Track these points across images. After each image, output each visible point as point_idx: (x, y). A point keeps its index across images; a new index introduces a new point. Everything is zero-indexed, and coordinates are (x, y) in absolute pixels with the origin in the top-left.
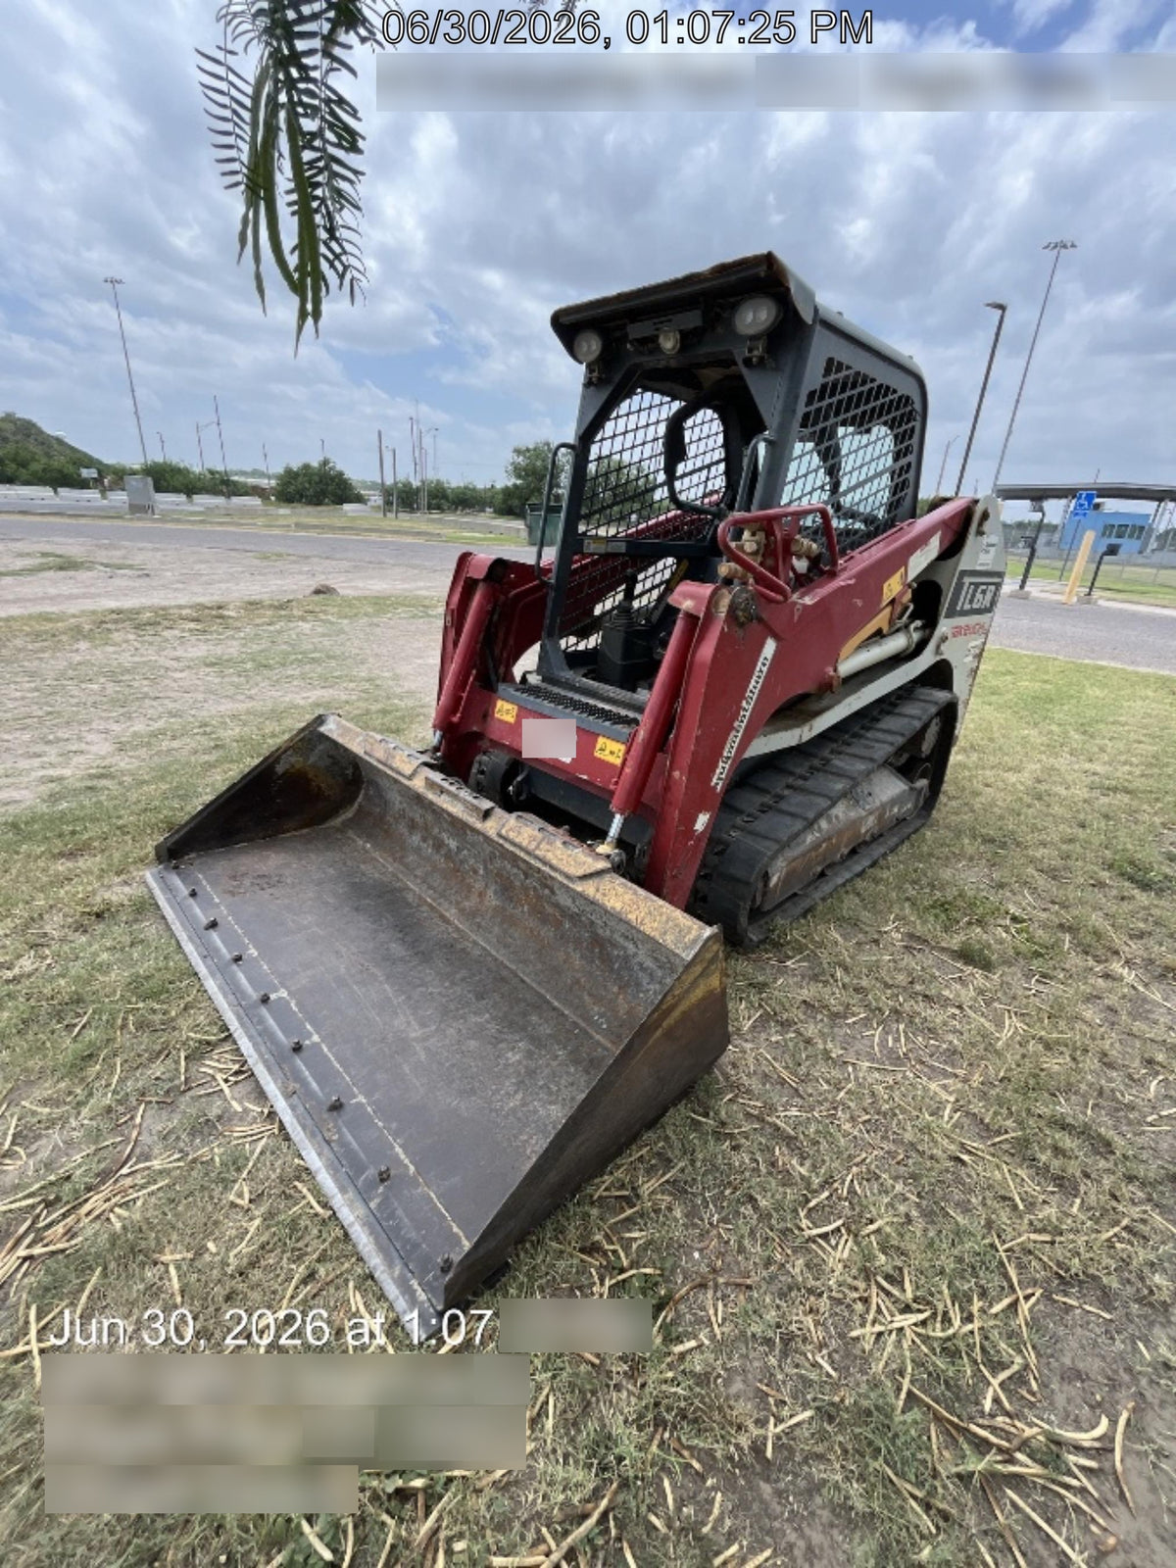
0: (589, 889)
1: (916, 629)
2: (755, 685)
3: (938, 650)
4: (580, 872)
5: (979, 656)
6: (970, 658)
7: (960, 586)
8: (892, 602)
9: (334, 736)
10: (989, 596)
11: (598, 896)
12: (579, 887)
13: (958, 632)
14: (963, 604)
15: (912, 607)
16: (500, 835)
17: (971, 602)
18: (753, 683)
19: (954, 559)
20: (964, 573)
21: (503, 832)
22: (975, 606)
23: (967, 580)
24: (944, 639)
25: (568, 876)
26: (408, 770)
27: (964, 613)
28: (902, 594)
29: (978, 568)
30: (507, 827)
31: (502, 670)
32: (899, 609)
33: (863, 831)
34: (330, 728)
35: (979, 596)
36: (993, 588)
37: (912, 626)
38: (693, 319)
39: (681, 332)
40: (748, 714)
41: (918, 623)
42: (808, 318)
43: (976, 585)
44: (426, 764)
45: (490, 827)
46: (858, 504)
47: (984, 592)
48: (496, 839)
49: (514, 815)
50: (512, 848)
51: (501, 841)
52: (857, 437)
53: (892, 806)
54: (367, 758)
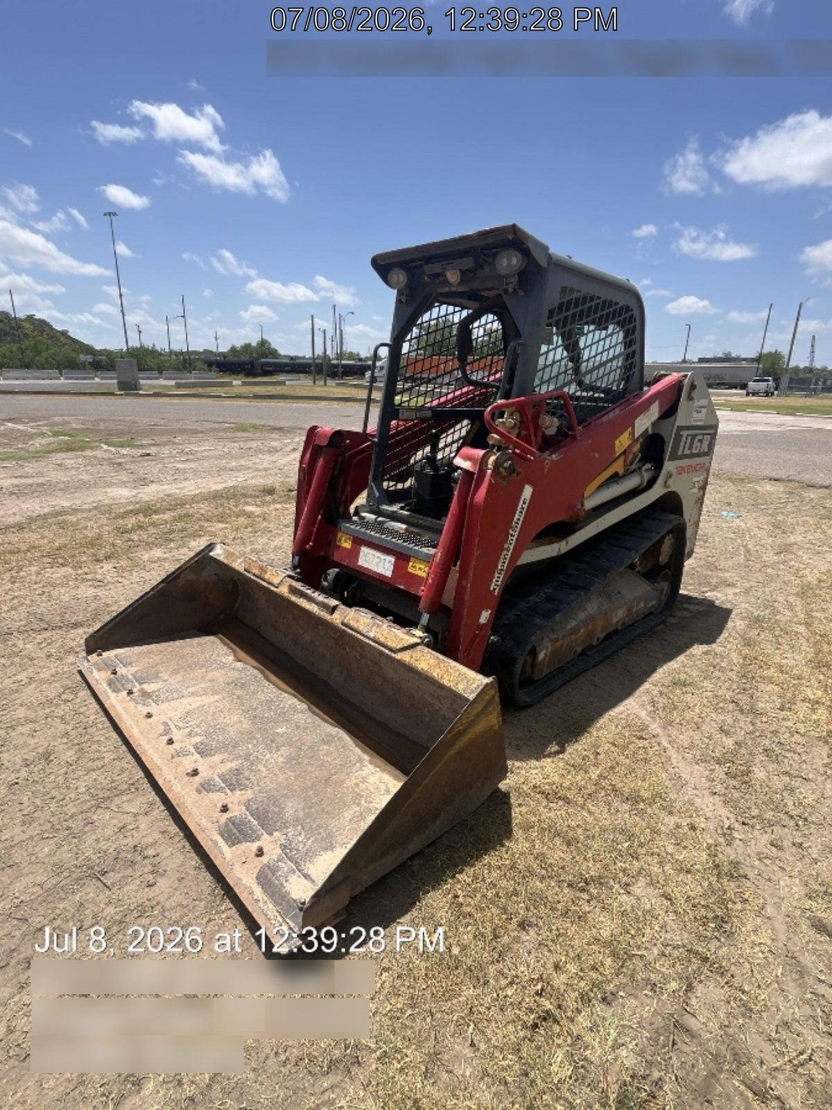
0: (405, 657)
1: (646, 470)
2: (519, 517)
3: (665, 485)
4: (399, 646)
5: (703, 488)
6: (695, 490)
7: (678, 437)
8: (624, 452)
9: (222, 558)
10: (706, 443)
11: (412, 661)
12: (398, 656)
13: (680, 471)
14: (683, 449)
15: (640, 455)
16: (343, 624)
17: (690, 448)
18: (517, 516)
19: (673, 418)
20: (680, 428)
21: (346, 621)
22: (694, 451)
23: (685, 433)
24: (670, 476)
25: (391, 650)
26: (276, 581)
27: (686, 456)
28: (631, 446)
29: (693, 423)
30: (348, 618)
31: (341, 509)
32: (631, 457)
33: (614, 620)
34: (218, 553)
35: (696, 443)
36: (709, 437)
37: (644, 468)
38: (468, 263)
39: (460, 270)
40: (514, 538)
41: (648, 466)
42: (544, 263)
43: (694, 436)
44: (290, 576)
45: (336, 618)
46: (595, 381)
47: (700, 441)
48: (341, 626)
49: (354, 609)
50: (351, 632)
51: (344, 628)
52: (597, 333)
53: (638, 603)
54: (246, 574)
